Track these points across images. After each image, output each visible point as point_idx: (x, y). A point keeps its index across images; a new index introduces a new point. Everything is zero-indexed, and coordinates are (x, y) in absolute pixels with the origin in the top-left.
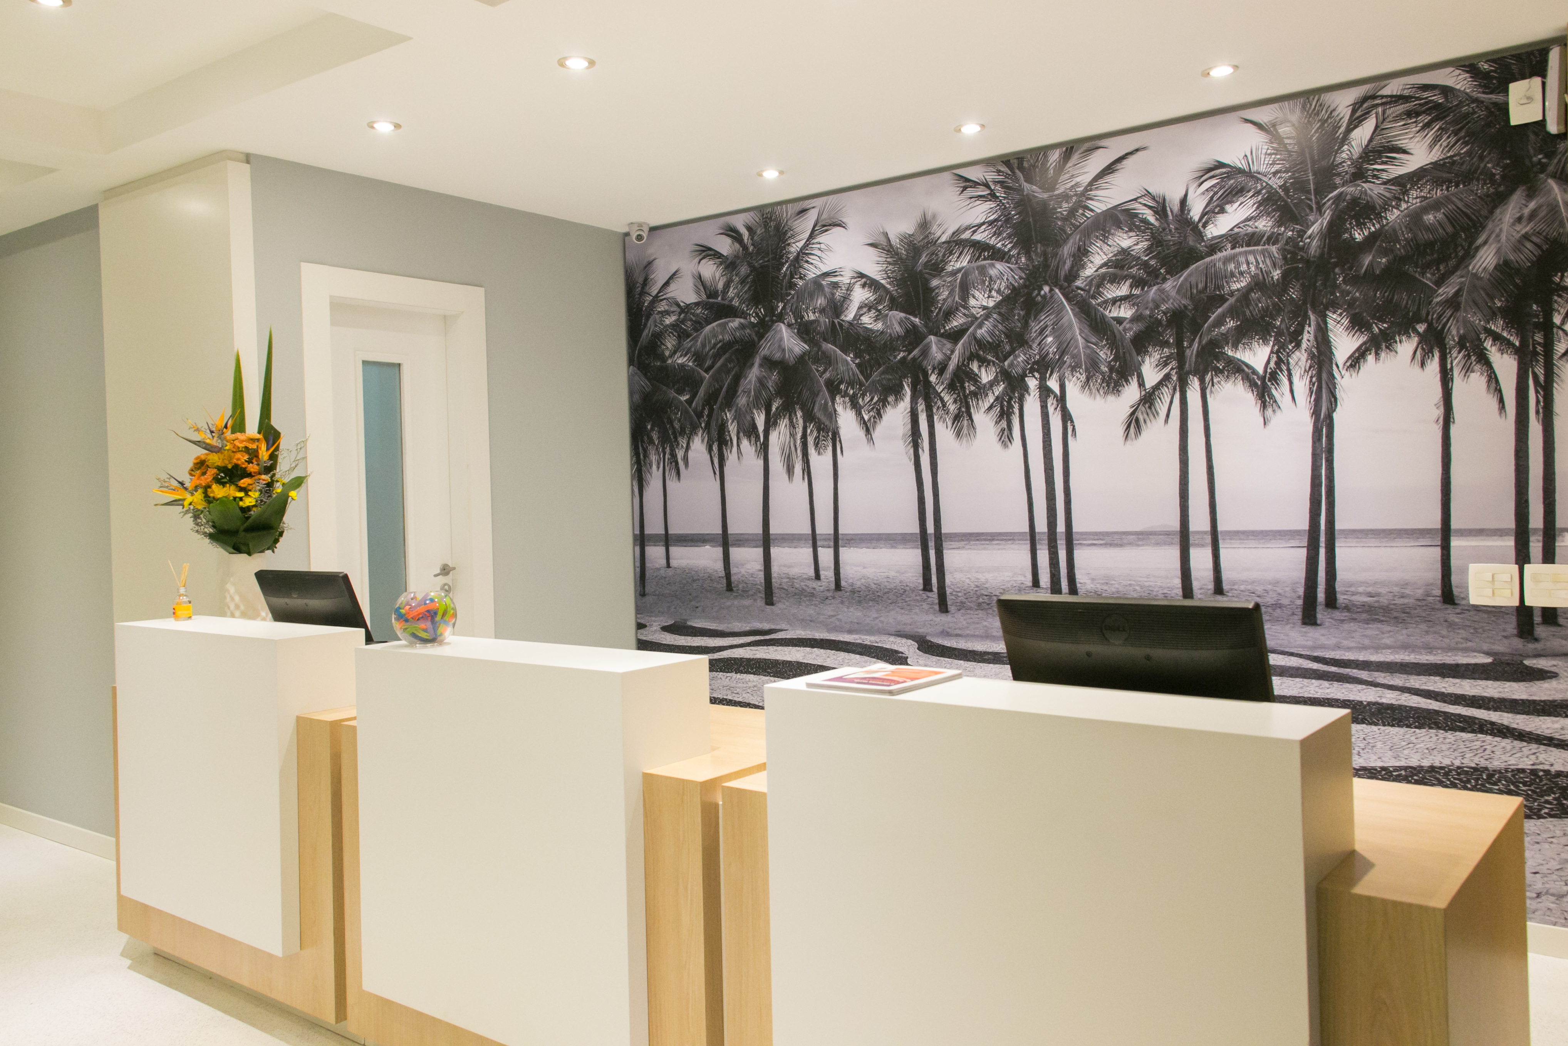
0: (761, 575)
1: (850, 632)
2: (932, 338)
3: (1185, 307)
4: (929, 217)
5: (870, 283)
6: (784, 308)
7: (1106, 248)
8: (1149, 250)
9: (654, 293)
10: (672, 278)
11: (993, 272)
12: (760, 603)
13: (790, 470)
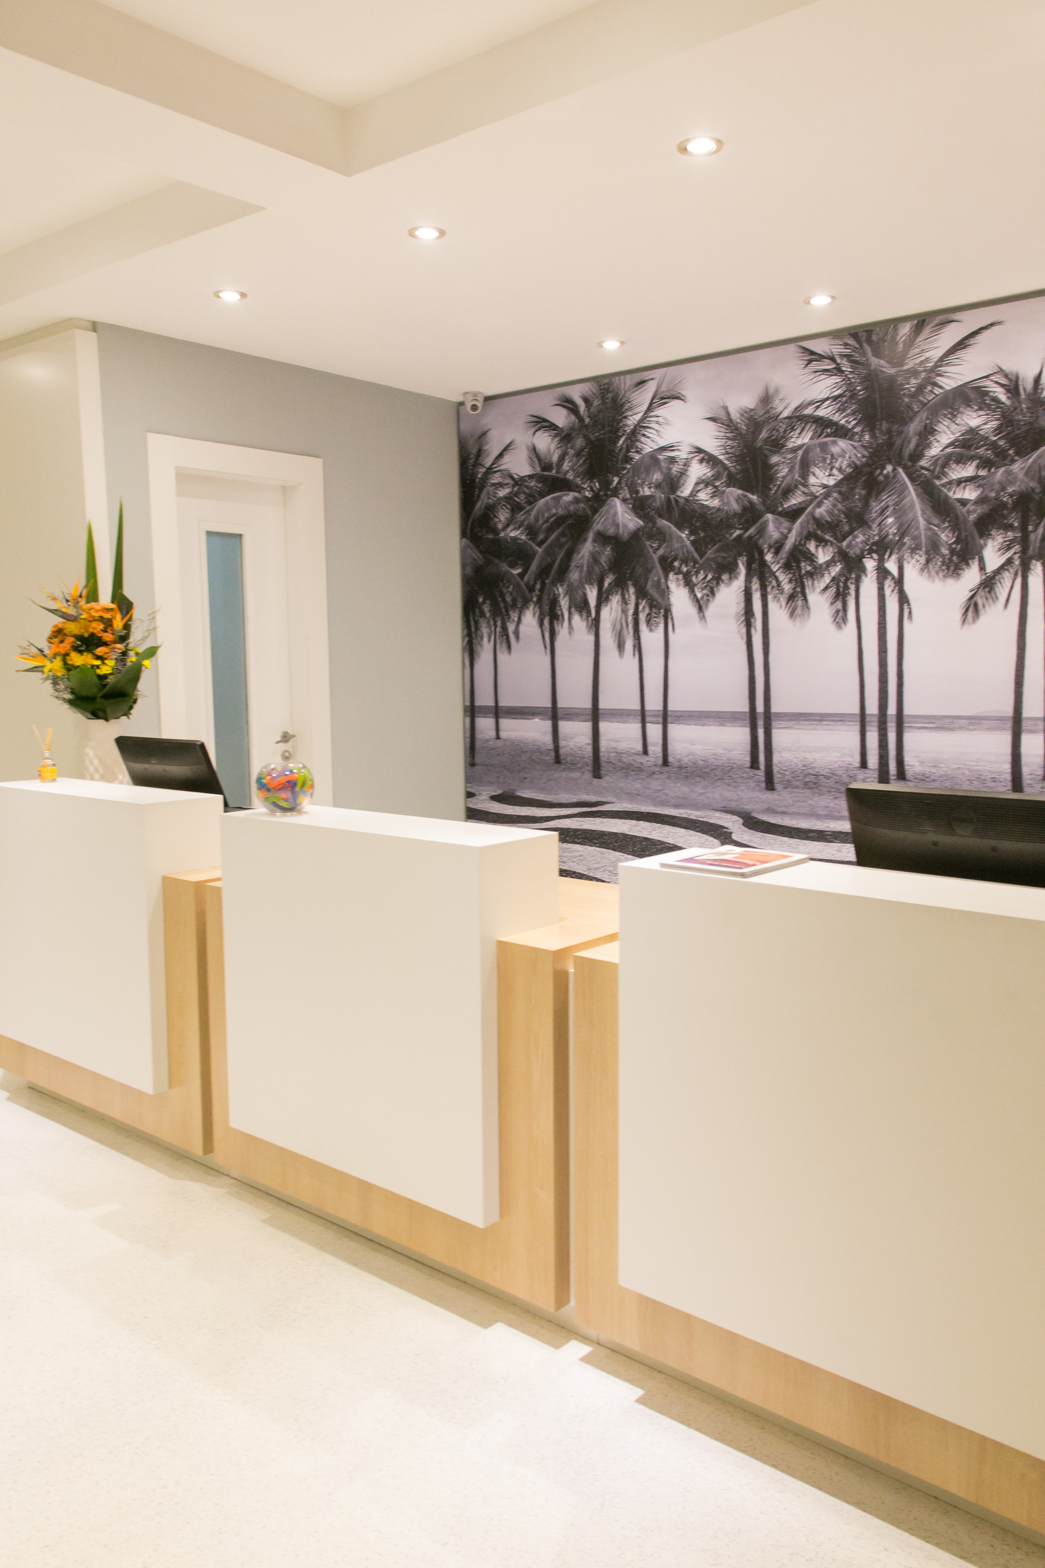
0: (589, 749)
1: (676, 806)
2: (769, 516)
3: (1033, 490)
4: (771, 391)
5: (708, 459)
6: (619, 483)
7: (954, 427)
8: (998, 430)
9: (488, 465)
10: (506, 449)
11: (835, 450)
12: (588, 776)
13: (621, 646)
